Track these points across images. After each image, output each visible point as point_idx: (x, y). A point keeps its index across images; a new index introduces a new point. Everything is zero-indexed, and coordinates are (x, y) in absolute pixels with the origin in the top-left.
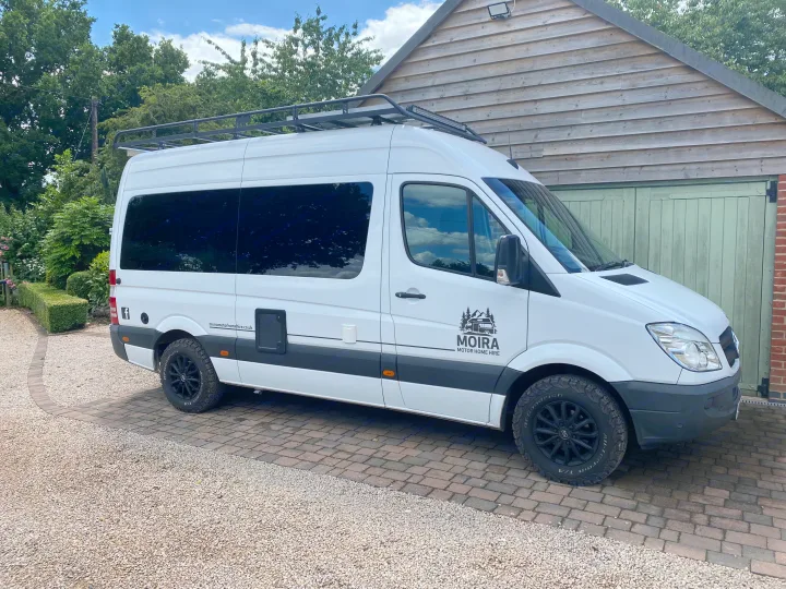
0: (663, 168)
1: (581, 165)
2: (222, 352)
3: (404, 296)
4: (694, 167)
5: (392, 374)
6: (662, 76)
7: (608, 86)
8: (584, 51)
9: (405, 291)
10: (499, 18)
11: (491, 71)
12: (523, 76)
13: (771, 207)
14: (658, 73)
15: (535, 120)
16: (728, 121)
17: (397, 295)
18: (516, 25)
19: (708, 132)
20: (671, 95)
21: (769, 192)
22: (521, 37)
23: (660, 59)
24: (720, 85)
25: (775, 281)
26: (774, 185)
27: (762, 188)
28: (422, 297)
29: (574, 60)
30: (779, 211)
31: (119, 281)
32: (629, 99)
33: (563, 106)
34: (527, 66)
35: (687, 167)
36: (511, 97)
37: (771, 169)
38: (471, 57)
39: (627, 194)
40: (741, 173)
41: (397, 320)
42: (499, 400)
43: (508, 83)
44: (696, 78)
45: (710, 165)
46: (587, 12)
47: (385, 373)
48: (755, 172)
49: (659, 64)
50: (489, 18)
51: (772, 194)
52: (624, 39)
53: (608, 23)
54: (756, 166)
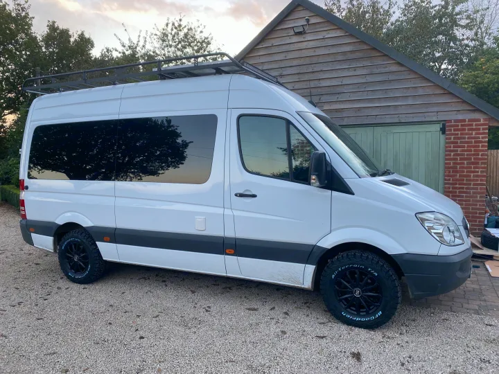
0: (387, 116)
1: (345, 115)
2: (105, 238)
3: (241, 195)
4: (404, 116)
5: (233, 252)
6: (386, 67)
7: (359, 72)
8: (344, 53)
9: (241, 192)
10: (299, 33)
11: (295, 63)
12: (313, 66)
13: (443, 137)
14: (384, 66)
15: (319, 90)
16: (421, 92)
17: (236, 195)
18: (309, 37)
19: (410, 98)
20: (391, 77)
21: (441, 129)
22: (311, 44)
23: (385, 58)
24: (416, 73)
25: (445, 176)
26: (444, 125)
27: (438, 127)
28: (254, 196)
29: (340, 58)
30: (447, 139)
31: (27, 188)
32: (370, 79)
33: (334, 83)
34: (315, 60)
35: (400, 115)
36: (306, 77)
37: (442, 117)
38: (283, 55)
39: (369, 130)
40: (427, 119)
41: (236, 213)
42: (310, 269)
43: (304, 69)
44: (403, 69)
45: (412, 115)
46: (347, 32)
47: (227, 251)
48: (435, 119)
49: (384, 61)
50: (293, 33)
51: (443, 130)
52: (366, 47)
53: (357, 38)
54: (435, 116)
